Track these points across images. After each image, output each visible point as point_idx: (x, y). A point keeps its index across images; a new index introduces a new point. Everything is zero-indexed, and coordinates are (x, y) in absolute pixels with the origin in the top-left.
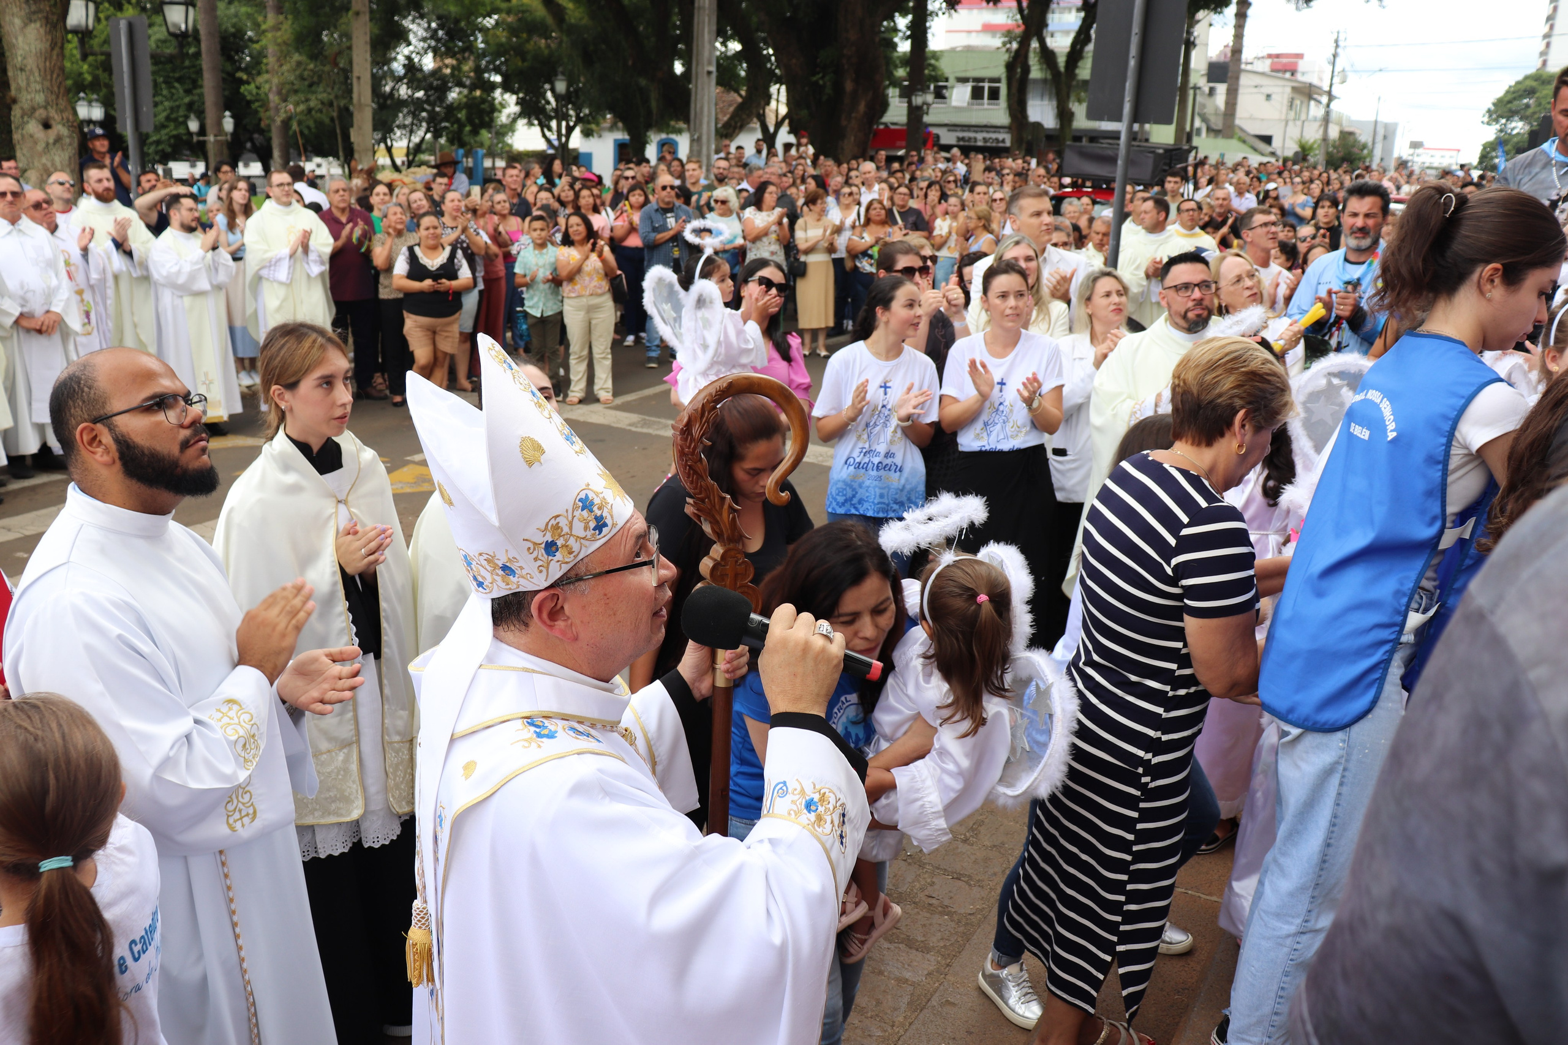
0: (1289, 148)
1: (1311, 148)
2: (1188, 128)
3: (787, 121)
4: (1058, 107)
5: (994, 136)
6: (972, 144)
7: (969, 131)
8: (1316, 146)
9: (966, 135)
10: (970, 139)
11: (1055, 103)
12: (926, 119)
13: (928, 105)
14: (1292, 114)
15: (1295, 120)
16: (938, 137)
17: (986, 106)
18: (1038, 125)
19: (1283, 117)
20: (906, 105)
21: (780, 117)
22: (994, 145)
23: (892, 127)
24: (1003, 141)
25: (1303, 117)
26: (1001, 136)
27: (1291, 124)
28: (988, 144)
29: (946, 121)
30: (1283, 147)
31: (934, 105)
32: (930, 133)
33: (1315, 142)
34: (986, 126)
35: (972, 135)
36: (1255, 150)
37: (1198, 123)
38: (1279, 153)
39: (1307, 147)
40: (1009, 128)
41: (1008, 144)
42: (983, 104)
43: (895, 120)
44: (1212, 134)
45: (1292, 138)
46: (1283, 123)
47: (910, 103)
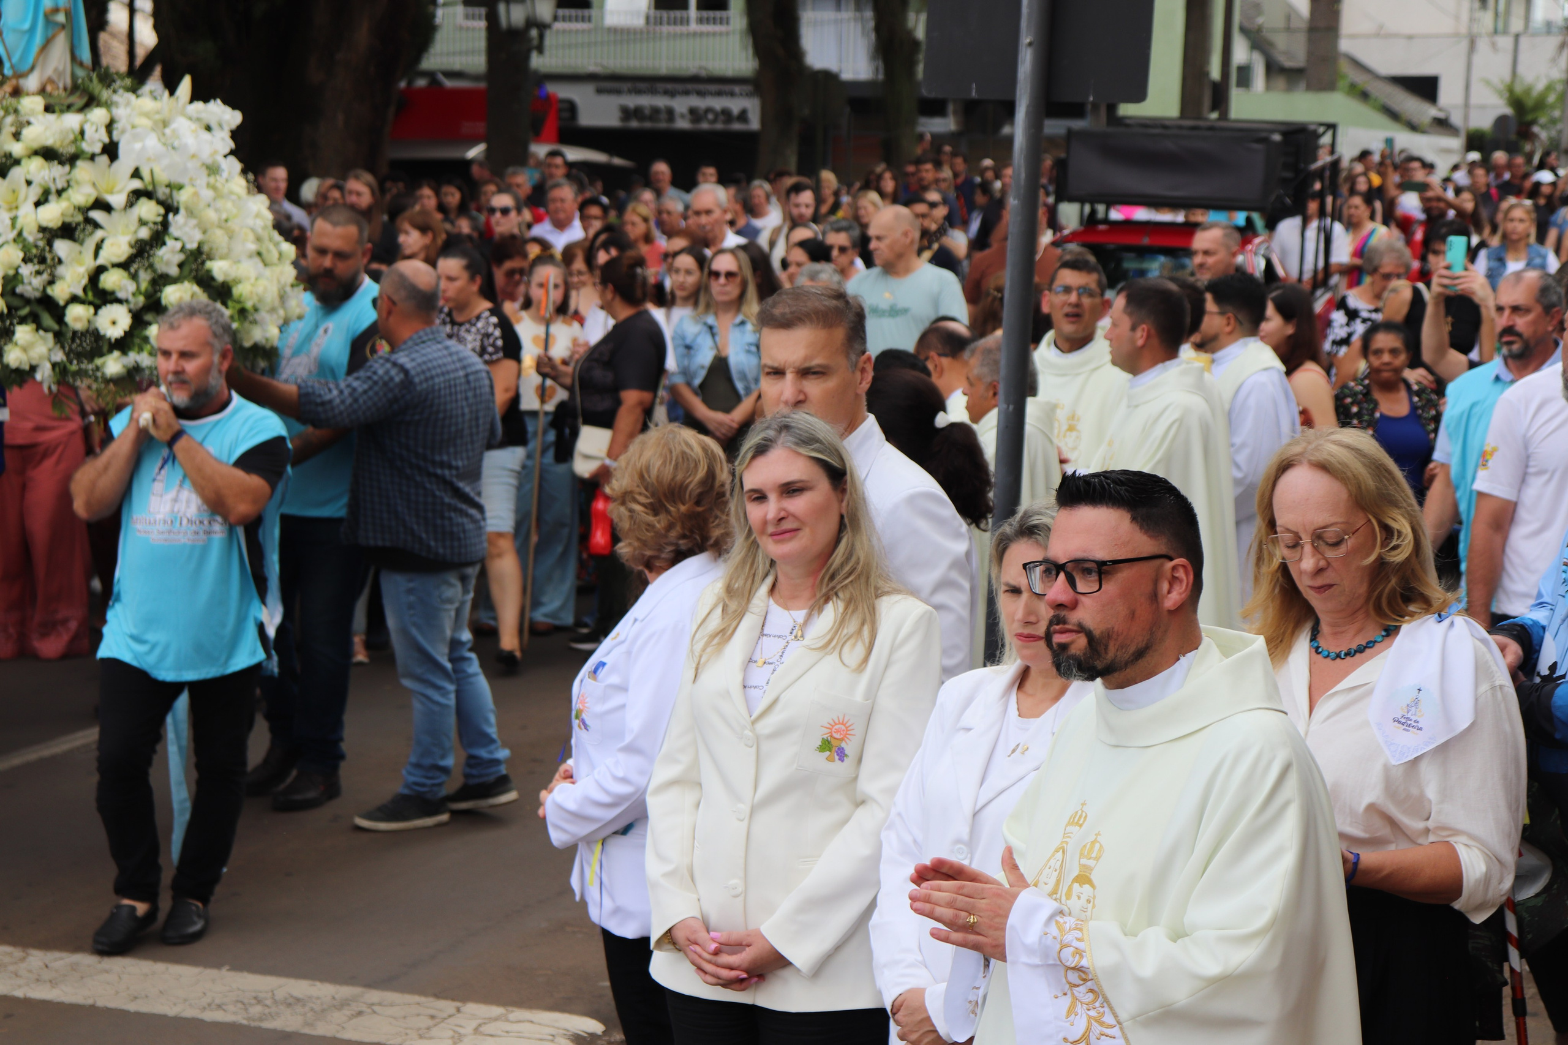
0: (1483, 107)
1: (1540, 104)
2: (1215, 73)
3: (158, 71)
4: (878, 29)
5: (718, 103)
6: (663, 125)
7: (653, 92)
8: (1551, 98)
9: (645, 101)
10: (656, 111)
11: (869, 14)
12: (537, 62)
13: (543, 27)
14: (1487, 19)
15: (1495, 32)
16: (571, 108)
17: (694, 27)
18: (828, 77)
19: (1463, 30)
20: (483, 24)
21: (141, 54)
22: (719, 126)
23: (449, 84)
24: (743, 116)
25: (1516, 25)
26: (735, 105)
27: (1483, 45)
28: (705, 126)
29: (592, 68)
30: (1467, 105)
31: (558, 26)
32: (549, 100)
33: (1549, 88)
34: (695, 79)
35: (661, 102)
36: (1394, 115)
37: (1241, 53)
38: (1456, 119)
39: (1530, 103)
40: (754, 84)
41: (755, 124)
42: (686, 21)
43: (457, 63)
44: (1280, 82)
45: (1487, 82)
46: (1464, 45)
47: (492, 19)
